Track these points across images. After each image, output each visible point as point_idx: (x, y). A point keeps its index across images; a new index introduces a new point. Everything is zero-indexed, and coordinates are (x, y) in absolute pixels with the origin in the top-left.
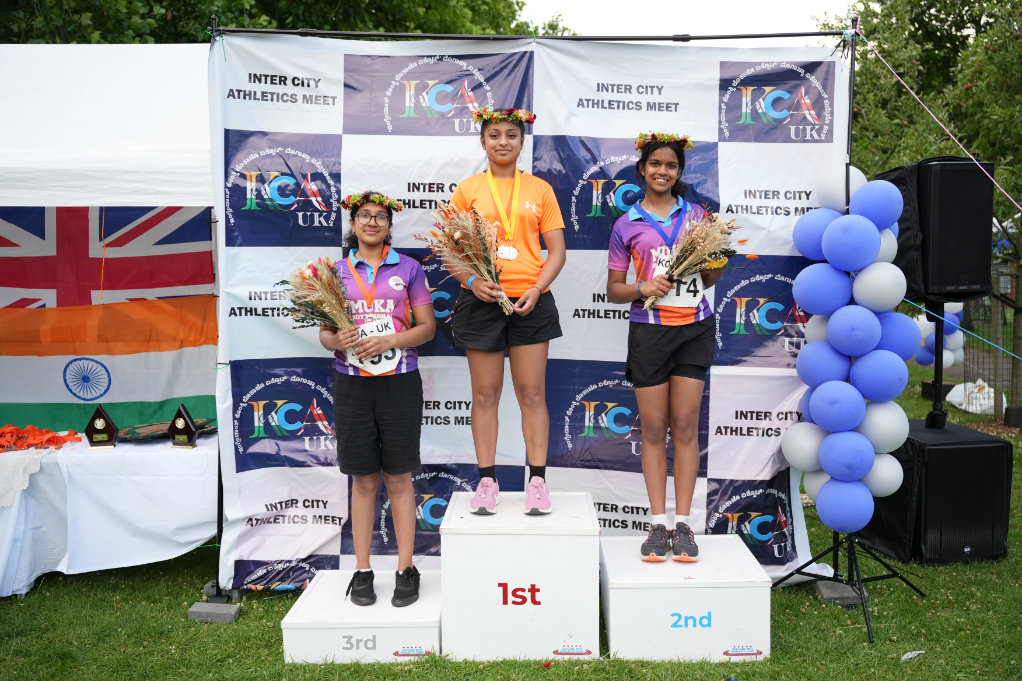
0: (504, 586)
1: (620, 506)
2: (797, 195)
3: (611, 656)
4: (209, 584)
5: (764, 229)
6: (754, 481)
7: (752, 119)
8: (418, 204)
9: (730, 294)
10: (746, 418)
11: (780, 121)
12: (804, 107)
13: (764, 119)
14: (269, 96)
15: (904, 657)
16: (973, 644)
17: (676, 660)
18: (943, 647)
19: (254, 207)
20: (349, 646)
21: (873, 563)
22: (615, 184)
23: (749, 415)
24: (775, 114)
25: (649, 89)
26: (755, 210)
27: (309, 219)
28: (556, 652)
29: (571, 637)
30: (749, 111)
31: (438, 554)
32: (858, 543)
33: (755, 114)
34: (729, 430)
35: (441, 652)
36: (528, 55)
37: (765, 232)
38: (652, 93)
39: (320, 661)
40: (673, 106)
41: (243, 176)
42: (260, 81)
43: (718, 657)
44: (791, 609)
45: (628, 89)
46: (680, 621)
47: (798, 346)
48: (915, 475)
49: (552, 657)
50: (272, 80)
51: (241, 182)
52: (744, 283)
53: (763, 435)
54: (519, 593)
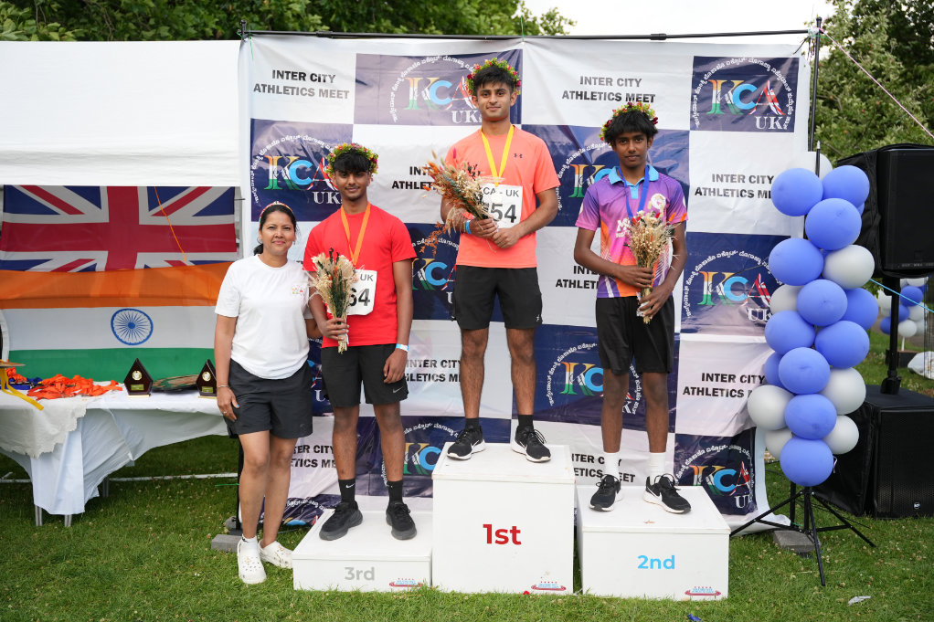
0: (489, 527)
1: (596, 457)
2: (761, 179)
3: (584, 593)
4: (231, 519)
5: (729, 209)
6: (718, 437)
7: (722, 109)
8: (418, 185)
9: (698, 268)
10: (712, 380)
11: (745, 112)
12: (768, 98)
13: (732, 110)
14: (290, 90)
15: (852, 601)
16: (916, 591)
17: (642, 597)
18: (887, 593)
19: (276, 187)
20: (350, 576)
21: (828, 516)
22: (594, 168)
23: (715, 377)
24: (742, 105)
25: (629, 82)
26: (721, 193)
27: (323, 198)
28: (534, 587)
29: (547, 573)
30: (718, 102)
31: (431, 496)
32: (814, 496)
33: (724, 105)
34: (696, 391)
35: (431, 584)
37: (730, 213)
38: (631, 86)
39: (326, 589)
40: (650, 97)
41: (266, 160)
42: (282, 76)
43: (680, 596)
44: (749, 555)
45: (609, 81)
46: (645, 563)
47: (761, 315)
48: (869, 437)
49: (530, 591)
50: (293, 76)
51: (264, 165)
52: (711, 259)
53: (727, 396)
54: (501, 534)
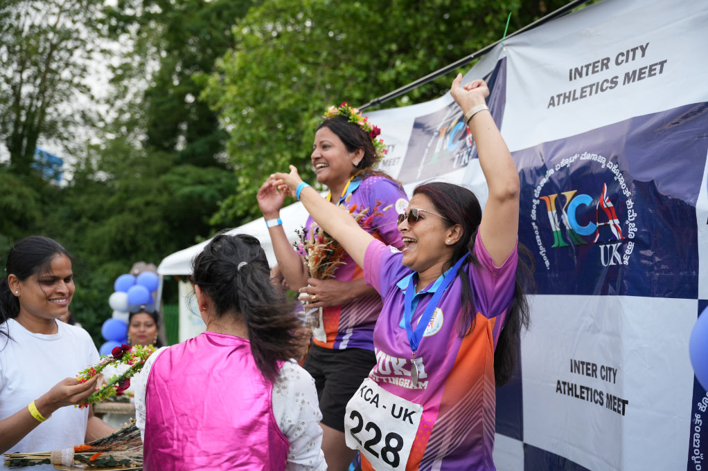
25: (631, 54)
36: (503, 63)
38: (633, 59)
40: (658, 67)
45: (605, 63)
